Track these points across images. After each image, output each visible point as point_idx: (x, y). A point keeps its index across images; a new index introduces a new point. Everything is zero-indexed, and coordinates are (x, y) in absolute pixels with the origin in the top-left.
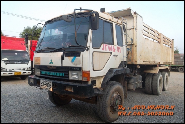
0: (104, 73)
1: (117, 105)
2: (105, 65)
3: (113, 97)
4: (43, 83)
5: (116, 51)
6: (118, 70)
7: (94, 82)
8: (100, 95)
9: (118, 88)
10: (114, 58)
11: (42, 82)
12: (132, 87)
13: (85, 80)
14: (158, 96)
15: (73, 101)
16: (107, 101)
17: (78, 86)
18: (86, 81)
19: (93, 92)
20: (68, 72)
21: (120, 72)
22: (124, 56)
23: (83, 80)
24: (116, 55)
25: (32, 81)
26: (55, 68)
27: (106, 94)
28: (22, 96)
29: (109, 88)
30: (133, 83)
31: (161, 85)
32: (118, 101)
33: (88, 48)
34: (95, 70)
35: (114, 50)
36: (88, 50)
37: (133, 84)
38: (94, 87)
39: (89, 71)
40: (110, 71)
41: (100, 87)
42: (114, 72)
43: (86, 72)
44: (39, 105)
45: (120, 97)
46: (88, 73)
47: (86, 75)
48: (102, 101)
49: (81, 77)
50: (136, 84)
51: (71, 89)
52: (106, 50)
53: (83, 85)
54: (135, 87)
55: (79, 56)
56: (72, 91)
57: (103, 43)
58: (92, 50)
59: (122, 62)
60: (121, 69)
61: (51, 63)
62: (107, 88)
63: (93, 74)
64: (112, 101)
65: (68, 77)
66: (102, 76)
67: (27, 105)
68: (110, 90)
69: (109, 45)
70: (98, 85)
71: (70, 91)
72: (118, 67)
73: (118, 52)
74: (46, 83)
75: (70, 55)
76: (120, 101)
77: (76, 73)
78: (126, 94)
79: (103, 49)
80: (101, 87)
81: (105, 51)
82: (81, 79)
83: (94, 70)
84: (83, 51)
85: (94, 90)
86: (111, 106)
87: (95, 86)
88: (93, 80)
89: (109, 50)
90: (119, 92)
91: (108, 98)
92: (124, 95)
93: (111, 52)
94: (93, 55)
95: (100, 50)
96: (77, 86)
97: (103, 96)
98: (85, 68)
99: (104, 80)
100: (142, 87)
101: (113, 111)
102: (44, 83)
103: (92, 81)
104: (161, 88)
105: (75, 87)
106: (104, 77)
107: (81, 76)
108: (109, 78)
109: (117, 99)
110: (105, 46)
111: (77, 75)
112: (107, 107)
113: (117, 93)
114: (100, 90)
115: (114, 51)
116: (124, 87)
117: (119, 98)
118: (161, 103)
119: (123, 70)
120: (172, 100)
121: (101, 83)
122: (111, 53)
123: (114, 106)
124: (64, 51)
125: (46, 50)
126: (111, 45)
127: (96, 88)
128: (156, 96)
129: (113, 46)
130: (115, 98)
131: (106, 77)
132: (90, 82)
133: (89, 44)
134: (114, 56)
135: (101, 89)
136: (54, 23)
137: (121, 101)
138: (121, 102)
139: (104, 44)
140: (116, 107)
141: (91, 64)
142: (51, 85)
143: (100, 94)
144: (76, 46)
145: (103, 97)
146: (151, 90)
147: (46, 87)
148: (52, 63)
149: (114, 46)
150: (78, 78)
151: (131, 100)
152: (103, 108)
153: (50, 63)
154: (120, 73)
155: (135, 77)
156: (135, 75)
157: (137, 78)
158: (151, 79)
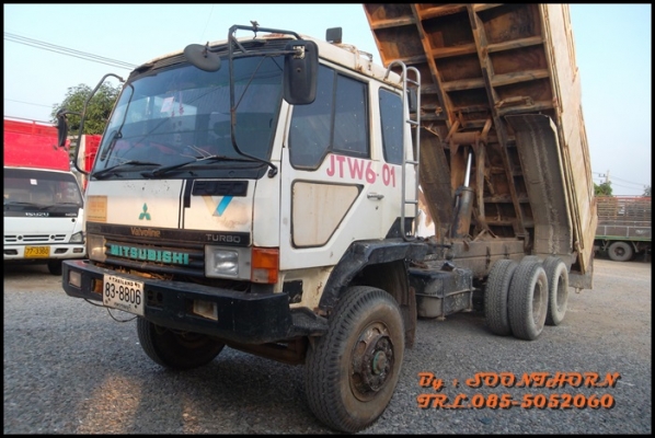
0: (332, 255)
1: (377, 372)
2: (337, 228)
3: (363, 342)
4: (112, 288)
5: (379, 180)
6: (384, 249)
7: (294, 288)
8: (316, 334)
9: (382, 310)
10: (373, 204)
11: (111, 282)
12: (434, 308)
13: (260, 281)
14: (527, 343)
15: (228, 353)
16: (340, 357)
17: (236, 300)
18: (266, 281)
19: (290, 321)
20: (203, 250)
21: (388, 253)
22: (407, 199)
23: (254, 280)
24: (379, 193)
25: (75, 279)
26: (157, 234)
27: (337, 331)
28: (44, 334)
29: (347, 311)
30: (439, 293)
31: (541, 304)
32: (381, 356)
33: (274, 168)
34: (297, 243)
35: (370, 177)
36: (272, 174)
37: (440, 297)
38: (292, 306)
39: (278, 248)
40: (356, 249)
41: (317, 306)
42: (370, 251)
43: (265, 251)
44: (103, 365)
45: (386, 342)
46: (272, 255)
47: (266, 262)
48: (324, 355)
49: (249, 269)
50: (451, 299)
51: (210, 310)
52: (341, 176)
53: (254, 296)
54: (448, 308)
55: (243, 193)
56: (214, 317)
57: (332, 149)
58: (288, 173)
59: (398, 220)
60: (394, 243)
61: (145, 215)
62: (342, 309)
63: (290, 260)
64: (359, 358)
65: (203, 268)
66: (325, 268)
67: (58, 367)
68: (353, 316)
69: (353, 159)
70: (311, 297)
71: (205, 316)
72: (384, 237)
73: (387, 183)
74: (124, 286)
75: (211, 190)
76: (387, 355)
77: (230, 255)
78: (413, 331)
79: (331, 173)
80: (320, 307)
81: (336, 178)
82: (246, 275)
83: (294, 246)
84: (256, 178)
85: (294, 316)
86: (356, 373)
87: (299, 300)
88: (290, 280)
89: (353, 176)
90: (385, 327)
91: (345, 347)
92: (403, 335)
93: (360, 182)
94: (292, 193)
95: (321, 174)
96: (230, 299)
97: (328, 337)
98: (262, 239)
99: (330, 281)
100: (470, 310)
101: (360, 392)
102: (117, 286)
103: (285, 284)
104: (539, 314)
105: (222, 303)
106: (331, 270)
107: (248, 263)
108: (349, 273)
109: (377, 349)
110: (337, 163)
111: (234, 260)
112: (338, 376)
113: (380, 327)
114: (314, 318)
115: (372, 181)
116: (403, 307)
117: (384, 345)
118: (538, 367)
119: (403, 247)
120: (575, 356)
121: (321, 290)
122: (361, 187)
123: (365, 373)
124: (189, 175)
125: (130, 171)
126: (360, 160)
127: (304, 310)
128: (522, 343)
129: (366, 161)
130: (370, 345)
131: (337, 270)
132: (279, 289)
133: (279, 153)
134: (369, 197)
135: (321, 312)
136: (162, 76)
137: (393, 357)
138: (391, 359)
139: (335, 156)
140: (373, 377)
141: (285, 223)
142: (142, 296)
143: (315, 331)
144: (232, 160)
145: (327, 342)
146: (505, 321)
147: (124, 302)
148: (149, 218)
149: (370, 164)
150: (238, 271)
151: (432, 356)
152: (325, 380)
153: (141, 217)
154: (392, 259)
155: (448, 274)
156: (446, 268)
157: (453, 278)
158: (506, 284)
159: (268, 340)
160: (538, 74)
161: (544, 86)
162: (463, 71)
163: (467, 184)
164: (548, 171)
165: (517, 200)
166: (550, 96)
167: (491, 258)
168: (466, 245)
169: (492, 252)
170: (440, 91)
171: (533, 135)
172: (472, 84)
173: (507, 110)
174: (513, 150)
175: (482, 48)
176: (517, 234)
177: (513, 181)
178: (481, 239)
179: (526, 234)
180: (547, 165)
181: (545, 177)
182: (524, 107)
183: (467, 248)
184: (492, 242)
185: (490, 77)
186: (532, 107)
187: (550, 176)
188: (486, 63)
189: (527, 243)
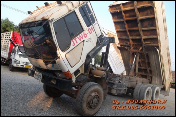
1: (94, 103)
3: (91, 95)
9: (97, 89)
11: (36, 73)
12: (114, 92)
16: (84, 98)
25: (30, 72)
27: (84, 91)
28: (25, 85)
30: (116, 88)
31: (149, 97)
32: (95, 100)
37: (116, 89)
45: (97, 96)
50: (120, 90)
54: (118, 92)
56: (55, 83)
64: (89, 99)
68: (89, 89)
71: (53, 83)
74: (39, 74)
76: (97, 100)
83: (72, 67)
86: (88, 103)
90: (98, 93)
91: (86, 96)
92: (103, 96)
100: (125, 94)
101: (89, 108)
102: (37, 74)
104: (148, 99)
105: (57, 80)
109: (95, 98)
112: (83, 102)
113: (96, 93)
116: (104, 90)
117: (97, 97)
123: (90, 103)
130: (93, 96)
138: (98, 101)
140: (93, 104)
141: (68, 65)
142: (41, 77)
147: (38, 78)
155: (120, 84)
156: (120, 82)
157: (121, 85)
158: (139, 90)
159: (66, 90)
160: (155, 37)
161: (156, 40)
162: (136, 34)
163: (134, 63)
164: (156, 62)
165: (148, 69)
166: (158, 42)
167: (137, 83)
168: (130, 78)
169: (138, 81)
170: (129, 39)
171: (153, 52)
172: (138, 37)
173: (146, 45)
174: (147, 55)
175: (140, 29)
176: (148, 78)
177: (147, 64)
178: (135, 77)
179: (150, 78)
180: (156, 60)
181: (156, 64)
182: (151, 45)
183: (130, 79)
184: (138, 79)
185: (142, 36)
186: (153, 45)
187: (157, 64)
188: (141, 33)
189: (150, 81)
